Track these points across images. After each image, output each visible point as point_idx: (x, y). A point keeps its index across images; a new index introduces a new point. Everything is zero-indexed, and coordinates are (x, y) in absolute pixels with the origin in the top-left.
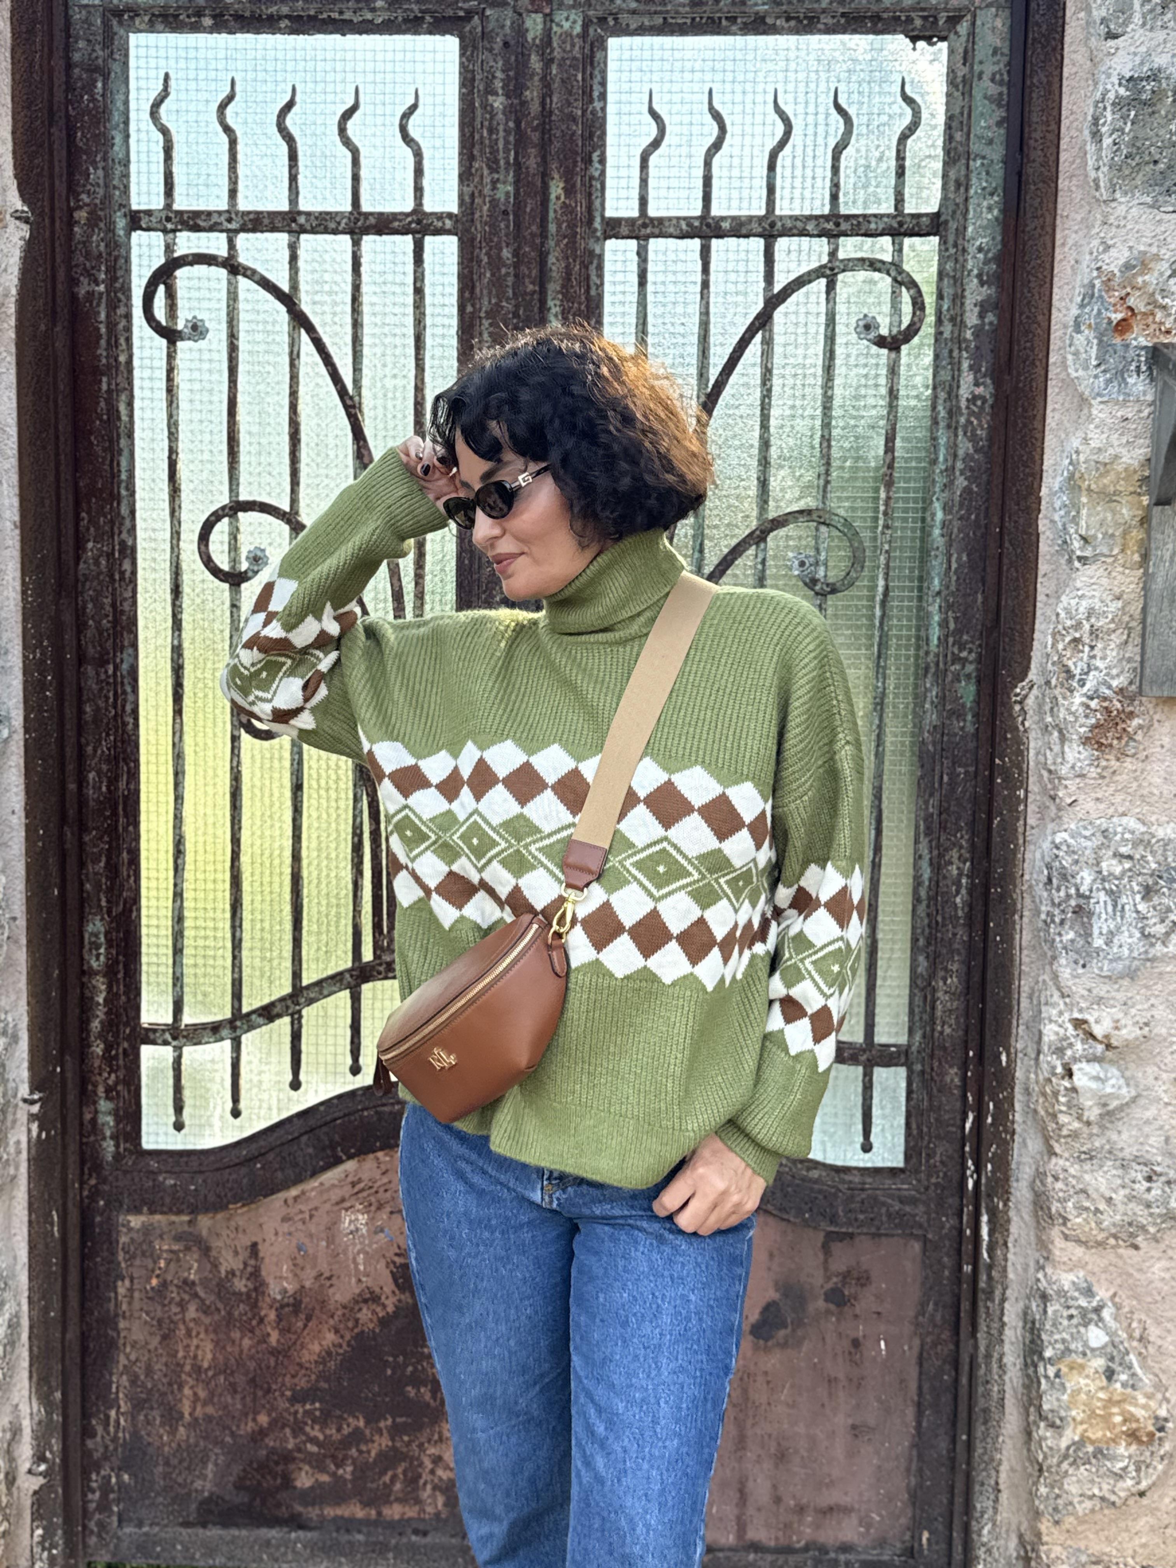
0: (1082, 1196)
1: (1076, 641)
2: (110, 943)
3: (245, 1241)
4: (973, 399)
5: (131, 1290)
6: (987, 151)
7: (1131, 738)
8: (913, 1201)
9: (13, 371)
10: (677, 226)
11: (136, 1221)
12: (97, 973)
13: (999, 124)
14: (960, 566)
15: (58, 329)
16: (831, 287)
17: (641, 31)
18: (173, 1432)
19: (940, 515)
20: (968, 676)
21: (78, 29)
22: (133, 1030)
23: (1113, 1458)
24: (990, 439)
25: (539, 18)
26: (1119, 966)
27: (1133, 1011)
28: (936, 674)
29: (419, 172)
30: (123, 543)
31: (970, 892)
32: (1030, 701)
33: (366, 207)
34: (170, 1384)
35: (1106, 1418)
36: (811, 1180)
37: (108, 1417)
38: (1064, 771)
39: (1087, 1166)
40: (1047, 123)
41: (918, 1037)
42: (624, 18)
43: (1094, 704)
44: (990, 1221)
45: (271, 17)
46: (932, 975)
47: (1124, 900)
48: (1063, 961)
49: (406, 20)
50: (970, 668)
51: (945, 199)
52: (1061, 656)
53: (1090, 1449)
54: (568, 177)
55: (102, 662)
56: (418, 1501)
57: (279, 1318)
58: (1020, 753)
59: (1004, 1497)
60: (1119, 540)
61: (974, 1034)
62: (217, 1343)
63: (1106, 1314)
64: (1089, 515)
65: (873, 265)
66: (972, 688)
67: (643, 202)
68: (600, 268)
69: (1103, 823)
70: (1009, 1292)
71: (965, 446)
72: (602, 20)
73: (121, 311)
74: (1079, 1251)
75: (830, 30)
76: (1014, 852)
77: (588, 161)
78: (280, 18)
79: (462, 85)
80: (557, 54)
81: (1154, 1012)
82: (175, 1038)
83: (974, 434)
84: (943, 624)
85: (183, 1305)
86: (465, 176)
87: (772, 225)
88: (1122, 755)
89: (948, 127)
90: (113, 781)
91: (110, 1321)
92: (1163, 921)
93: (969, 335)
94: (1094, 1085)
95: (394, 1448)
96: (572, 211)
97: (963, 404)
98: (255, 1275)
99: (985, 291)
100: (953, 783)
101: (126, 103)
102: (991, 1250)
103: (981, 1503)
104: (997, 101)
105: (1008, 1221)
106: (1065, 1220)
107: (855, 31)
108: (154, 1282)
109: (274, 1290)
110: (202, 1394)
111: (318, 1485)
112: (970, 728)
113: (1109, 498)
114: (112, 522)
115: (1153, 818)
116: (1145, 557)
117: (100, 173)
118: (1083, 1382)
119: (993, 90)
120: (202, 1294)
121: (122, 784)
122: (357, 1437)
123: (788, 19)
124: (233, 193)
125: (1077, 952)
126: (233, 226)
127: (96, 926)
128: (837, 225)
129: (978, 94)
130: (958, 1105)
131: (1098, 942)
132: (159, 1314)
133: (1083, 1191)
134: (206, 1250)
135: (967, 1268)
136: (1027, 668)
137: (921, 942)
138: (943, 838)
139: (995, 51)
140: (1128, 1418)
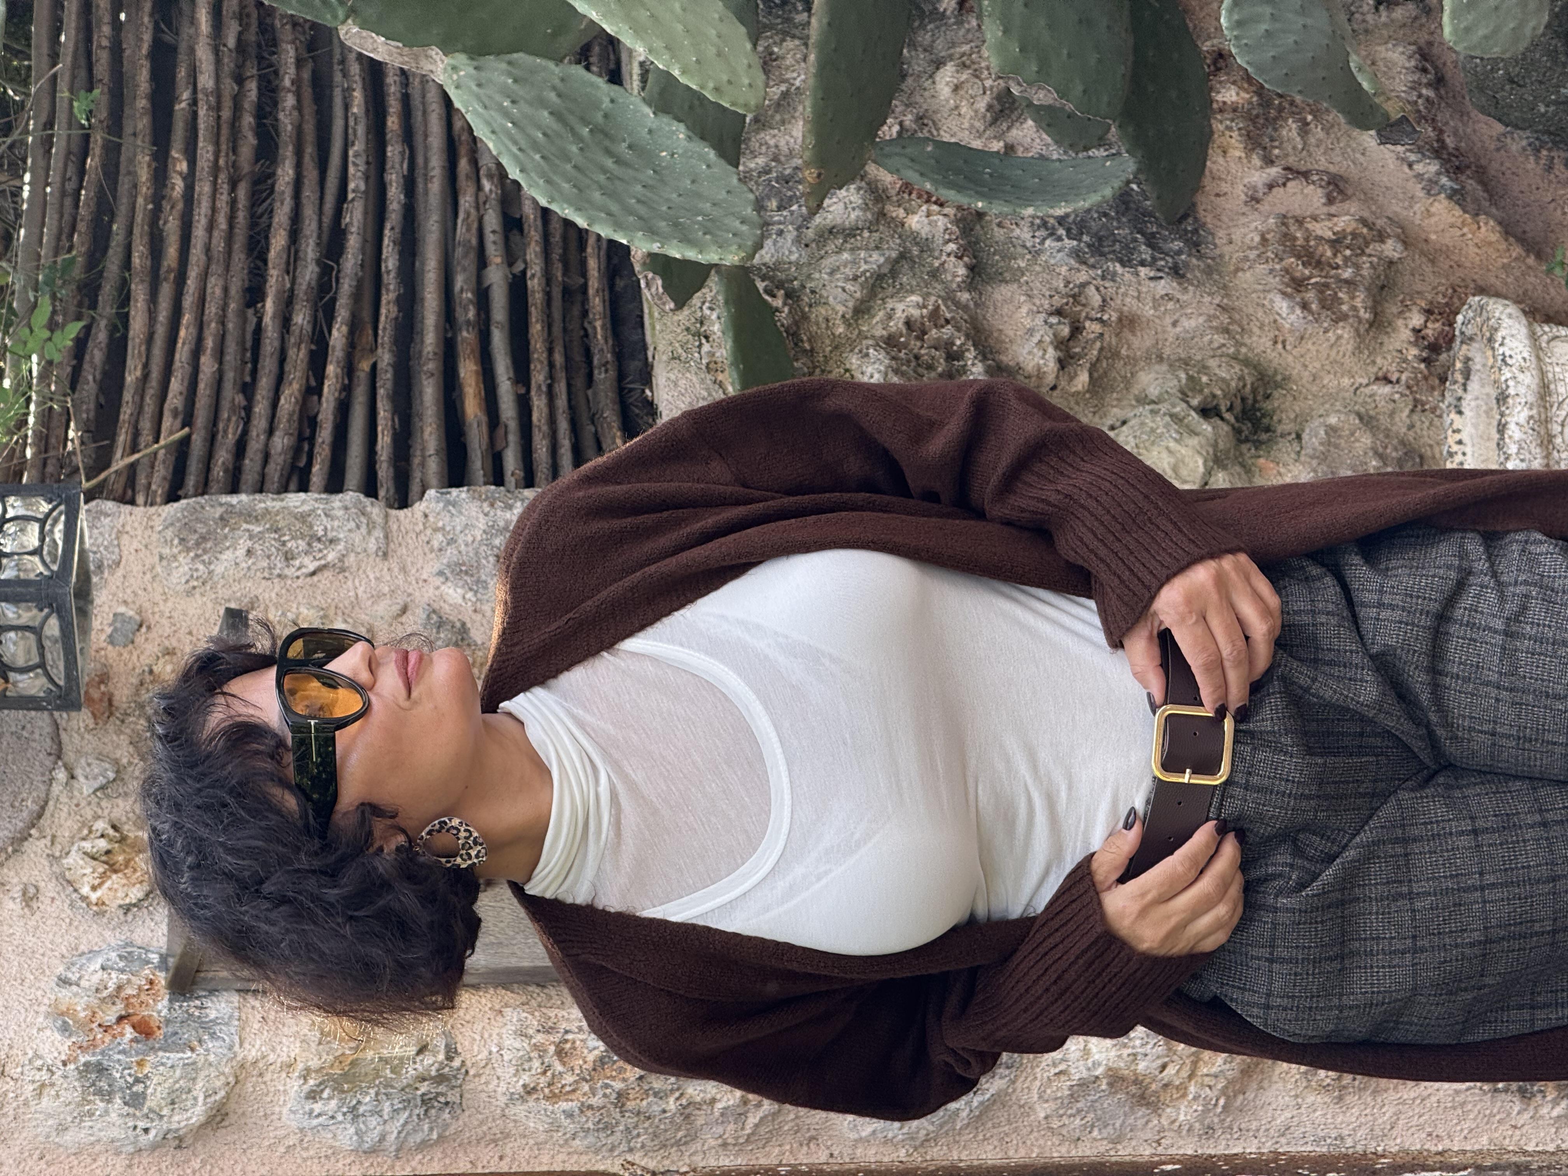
136: (604, 1174)
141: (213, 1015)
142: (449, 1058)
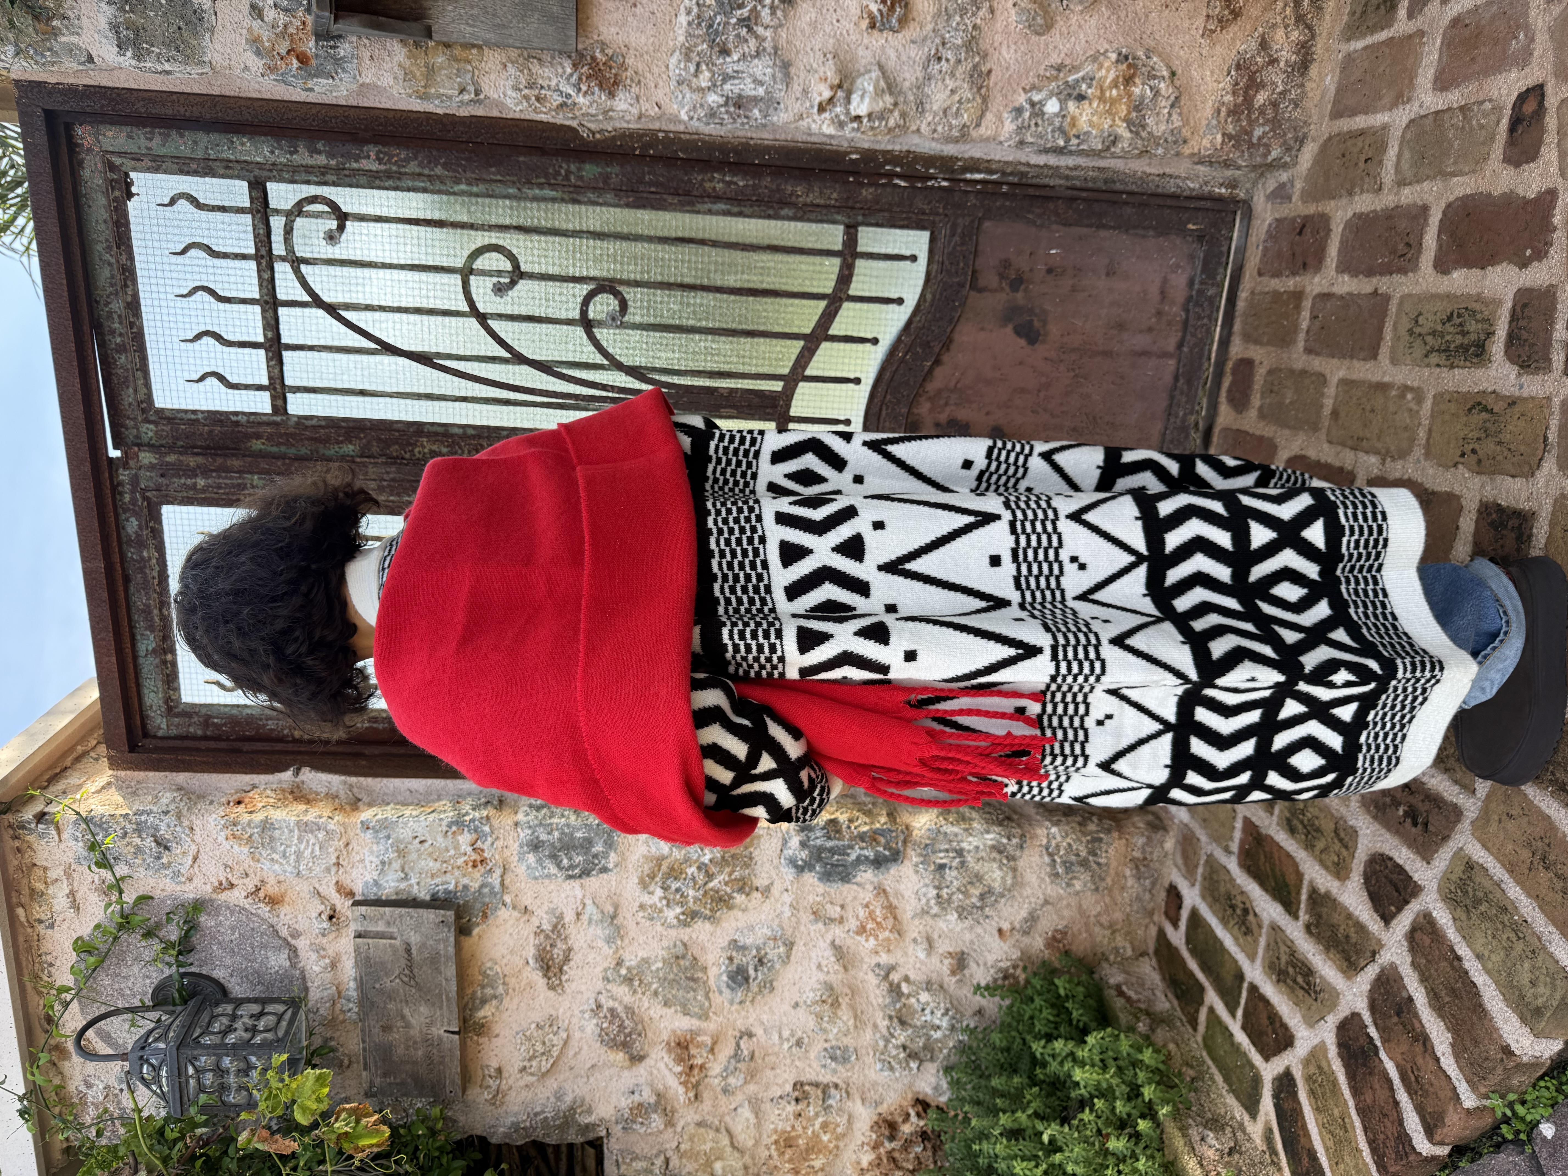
0: (949, 112)
1: (538, 99)
4: (380, 160)
6: (202, 145)
7: (611, 58)
8: (954, 226)
9: (392, 780)
10: (273, 367)
13: (182, 136)
14: (499, 173)
15: (367, 752)
16: (306, 261)
17: (148, 385)
20: (579, 169)
21: (182, 731)
23: (1143, 97)
24: (407, 148)
25: (142, 455)
26: (779, 75)
27: (815, 65)
28: (578, 193)
32: (593, 126)
35: (1113, 102)
36: (933, 300)
38: (635, 111)
39: (927, 107)
40: (173, 102)
41: (839, 217)
42: (140, 396)
43: (584, 88)
44: (971, 172)
45: (162, 620)
46: (794, 205)
47: (730, 71)
48: (775, 119)
49: (154, 538)
50: (573, 167)
51: (239, 177)
52: (551, 110)
53: (1134, 114)
54: (248, 437)
58: (631, 135)
59: (1168, 171)
60: (462, 65)
61: (838, 177)
63: (1036, 98)
64: (444, 87)
65: (288, 231)
66: (588, 166)
67: (260, 388)
68: (306, 417)
69: (673, 83)
70: (1023, 160)
71: (413, 167)
72: (144, 411)
74: (989, 116)
75: (132, 259)
76: (704, 142)
77: (237, 423)
79: (192, 504)
80: (168, 441)
81: (817, 48)
83: (404, 160)
84: (540, 187)
87: (267, 302)
88: (623, 66)
89: (188, 173)
92: (746, 41)
93: (333, 162)
94: (867, 100)
96: (271, 434)
97: (383, 167)
99: (301, 149)
100: (657, 184)
101: (225, 706)
102: (992, 172)
103: (1171, 187)
104: (166, 136)
105: (972, 158)
106: (964, 126)
107: (129, 238)
112: (617, 169)
113: (431, 72)
115: (671, 43)
116: (474, 46)
117: (270, 722)
118: (1084, 118)
119: (158, 140)
125: (768, 107)
128: (262, 257)
129: (163, 151)
130: (889, 190)
131: (761, 91)
133: (945, 112)
135: (1005, 189)
136: (568, 127)
137: (771, 212)
138: (695, 193)
139: (130, 137)
140: (1115, 84)
141: (342, 53)
142: (477, 94)
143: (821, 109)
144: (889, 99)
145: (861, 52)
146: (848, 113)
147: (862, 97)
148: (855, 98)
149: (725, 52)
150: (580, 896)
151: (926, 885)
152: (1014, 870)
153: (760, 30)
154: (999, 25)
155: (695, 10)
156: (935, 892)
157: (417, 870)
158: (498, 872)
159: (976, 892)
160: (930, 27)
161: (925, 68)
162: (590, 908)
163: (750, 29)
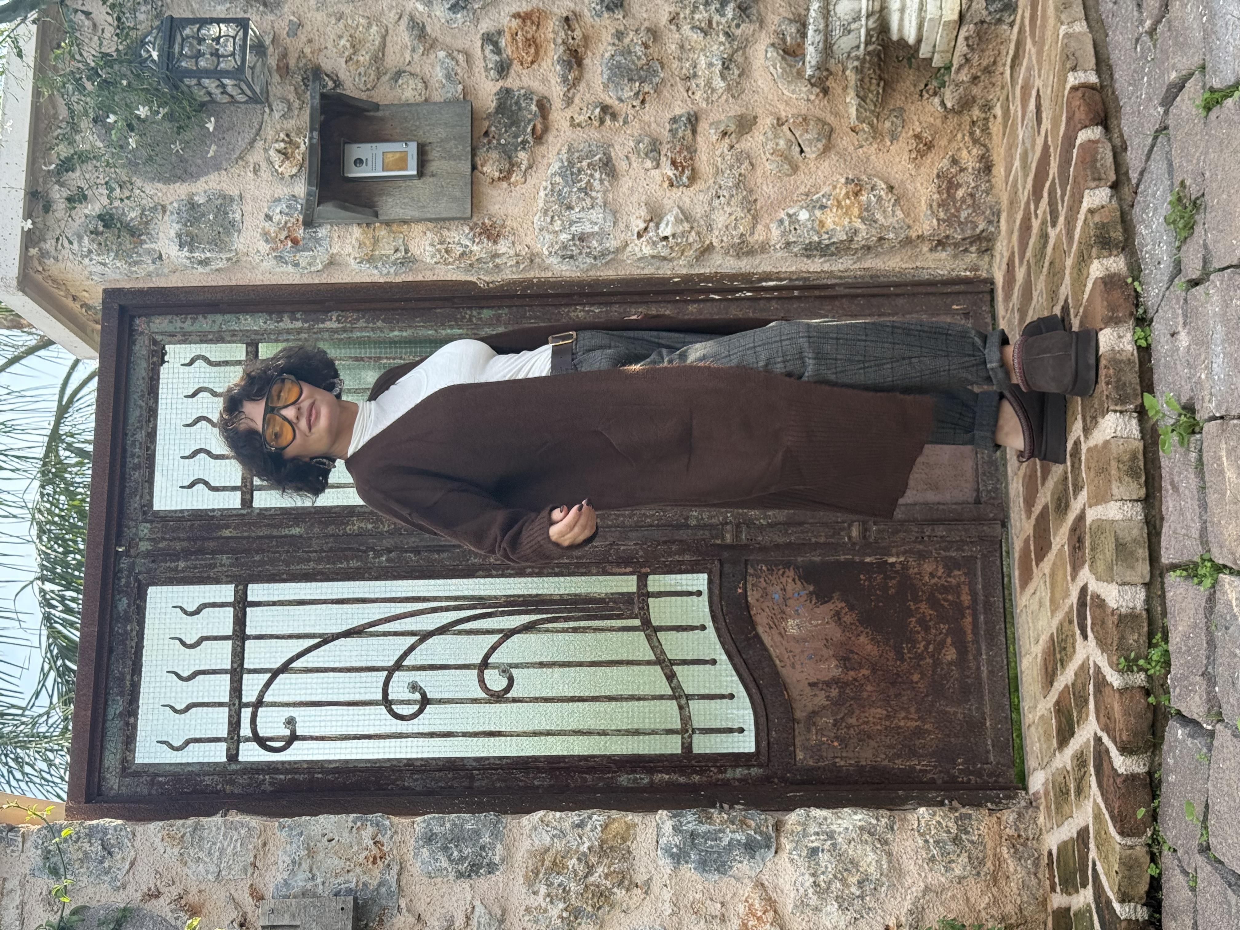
0: (730, 227)
1: (447, 251)
2: (633, 772)
3: (808, 689)
4: (338, 321)
5: (842, 758)
6: (218, 323)
7: (495, 223)
11: (800, 755)
12: (652, 780)
13: (205, 318)
14: (421, 321)
17: (151, 493)
18: (929, 732)
19: (396, 333)
20: (479, 314)
22: (685, 758)
23: (869, 201)
24: (358, 311)
25: (141, 544)
26: (608, 218)
27: (633, 211)
28: (478, 329)
29: (214, 605)
30: (405, 765)
31: (592, 304)
32: (487, 279)
33: (230, 633)
34: (899, 734)
35: (848, 208)
37: (921, 770)
38: (512, 252)
39: (715, 226)
40: (204, 292)
42: (144, 502)
43: (477, 240)
44: (766, 281)
45: (132, 685)
47: (574, 218)
48: (609, 246)
49: (138, 614)
50: (475, 313)
51: (241, 342)
52: (455, 260)
53: (865, 214)
54: (220, 527)
55: (472, 778)
56: (958, 585)
57: (853, 669)
58: (515, 283)
59: (919, 264)
60: (397, 235)
61: (668, 297)
62: (871, 706)
63: (792, 212)
64: (384, 250)
66: (485, 311)
67: (234, 488)
68: (266, 509)
69: (537, 231)
70: (804, 270)
71: (362, 323)
72: (145, 512)
73: (280, 766)
74: (759, 227)
75: (157, 402)
76: (566, 282)
78: (132, 680)
79: (172, 584)
80: (159, 535)
81: (634, 201)
82: (687, 731)
83: (356, 319)
84: (451, 327)
85: (849, 727)
86: (218, 581)
88: (503, 226)
89: (205, 342)
90: (539, 770)
91: (861, 769)
92: (584, 200)
93: (306, 325)
94: (671, 226)
95: (928, 600)
96: (238, 524)
97: (340, 325)
98: (828, 684)
99: (286, 318)
101: (171, 764)
102: (781, 280)
104: (194, 320)
105: (764, 271)
106: (742, 235)
107: (158, 388)
108: (836, 744)
109: (836, 672)
110: (903, 714)
111: (953, 644)
112: (506, 310)
113: (376, 241)
114: (393, 771)
115: (535, 209)
116: (405, 222)
117: (206, 778)
118: (829, 220)
119: (189, 322)
120: (842, 715)
121: (541, 765)
122: (922, 622)
123: (149, 421)
124: (221, 705)
125: (603, 239)
126: (237, 702)
127: (624, 780)
129: (191, 329)
130: (707, 303)
131: (596, 229)
132: (855, 740)
133: (727, 227)
134: (814, 713)
135: (796, 293)
136: (471, 282)
139: (171, 322)
140: (847, 196)
141: (320, 235)
143: (639, 236)
144: (687, 226)
145: (665, 201)
146: (658, 235)
147: (667, 224)
148: (662, 226)
149: (570, 208)
150: (469, 898)
151: (803, 874)
152: (889, 854)
153: (594, 194)
154: (759, 173)
155: (550, 187)
156: (812, 880)
157: (323, 869)
158: (396, 868)
159: (853, 880)
160: (711, 181)
161: (710, 204)
162: (480, 909)
163: (586, 194)
